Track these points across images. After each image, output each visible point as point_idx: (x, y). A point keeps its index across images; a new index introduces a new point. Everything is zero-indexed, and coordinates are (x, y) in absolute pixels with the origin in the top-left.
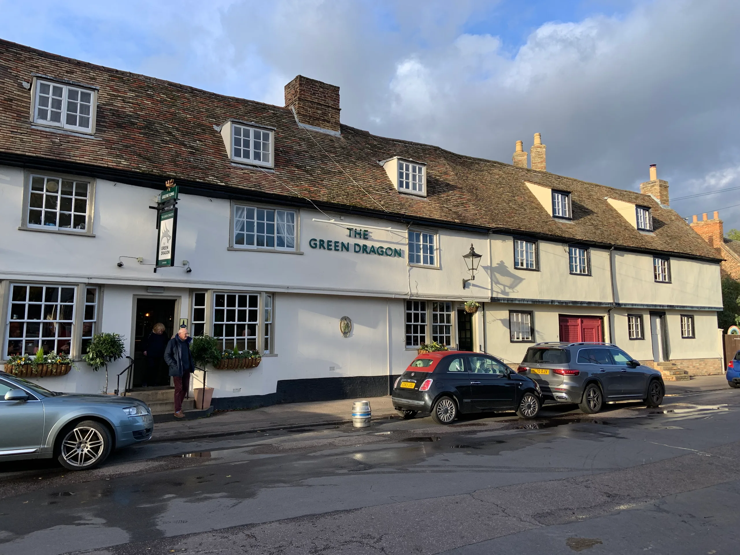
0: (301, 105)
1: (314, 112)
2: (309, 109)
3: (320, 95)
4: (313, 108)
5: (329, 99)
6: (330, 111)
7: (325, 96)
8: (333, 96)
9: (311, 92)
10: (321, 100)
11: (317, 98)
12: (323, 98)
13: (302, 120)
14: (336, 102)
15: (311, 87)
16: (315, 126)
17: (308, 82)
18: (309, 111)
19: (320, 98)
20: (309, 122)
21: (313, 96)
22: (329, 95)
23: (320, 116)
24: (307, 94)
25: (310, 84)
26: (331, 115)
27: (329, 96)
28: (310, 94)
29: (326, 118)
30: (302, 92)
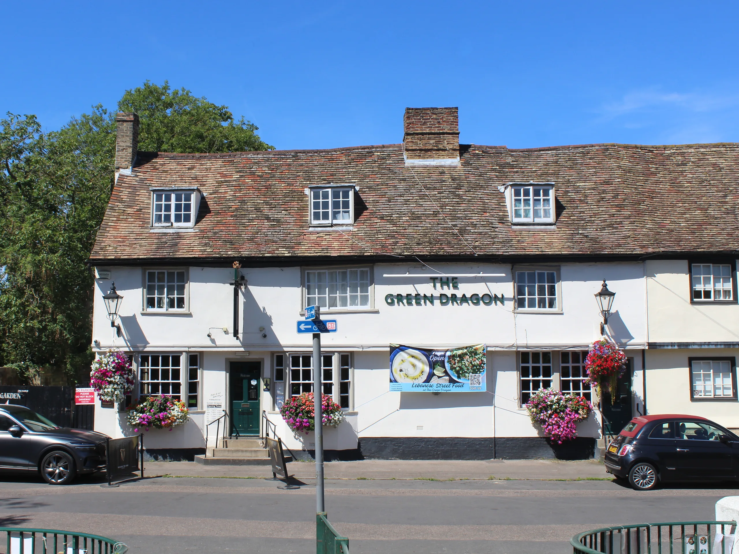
0: (410, 140)
1: (425, 144)
2: (419, 142)
3: (432, 123)
4: (424, 140)
5: (444, 124)
6: (446, 137)
7: (439, 123)
8: (450, 119)
9: (422, 122)
10: (434, 128)
11: (429, 127)
12: (437, 125)
13: (411, 156)
14: (453, 125)
15: (421, 116)
16: (427, 158)
17: (417, 112)
18: (420, 144)
19: (433, 126)
20: (420, 156)
21: (423, 126)
22: (444, 120)
23: (433, 146)
24: (417, 126)
25: (420, 114)
26: (447, 141)
27: (444, 122)
28: (420, 125)
29: (441, 146)
30: (411, 126)
